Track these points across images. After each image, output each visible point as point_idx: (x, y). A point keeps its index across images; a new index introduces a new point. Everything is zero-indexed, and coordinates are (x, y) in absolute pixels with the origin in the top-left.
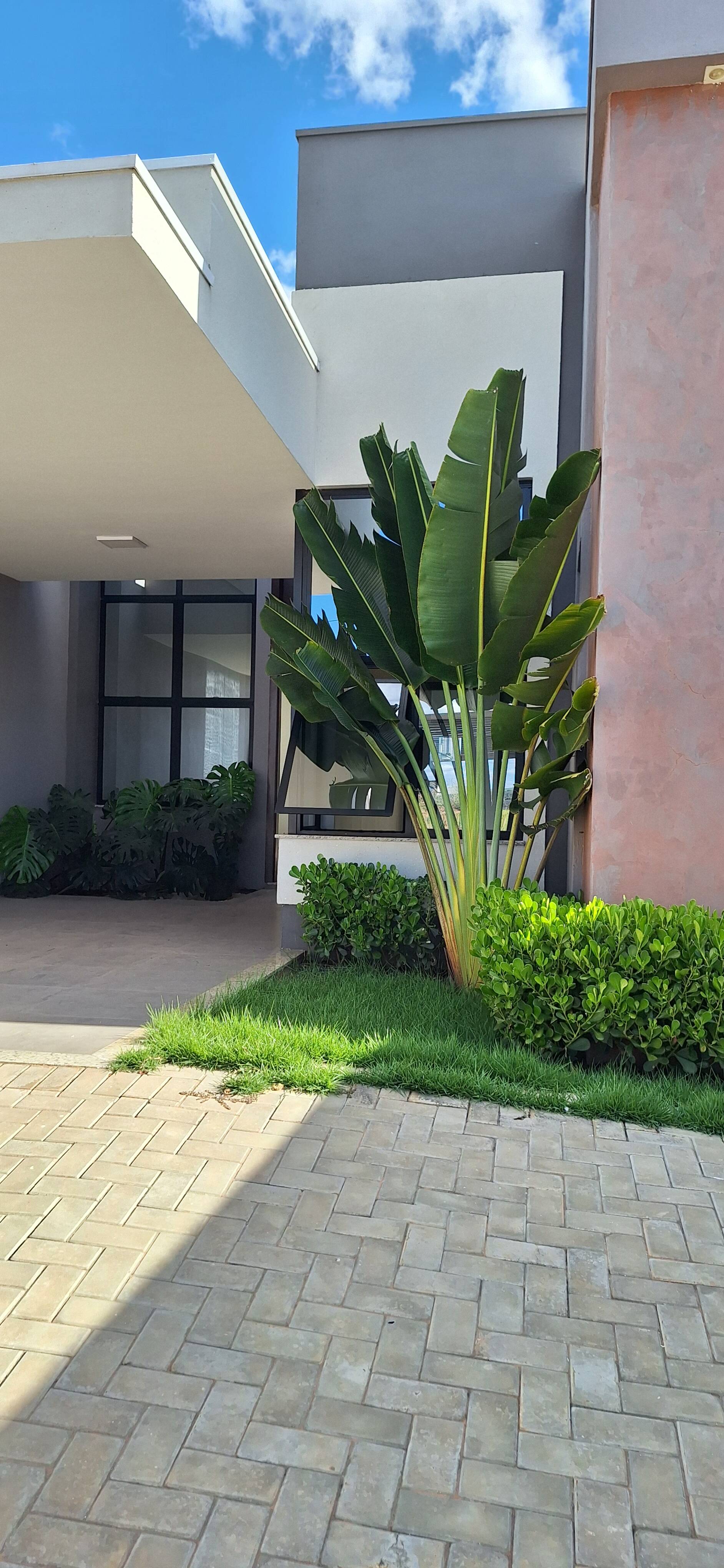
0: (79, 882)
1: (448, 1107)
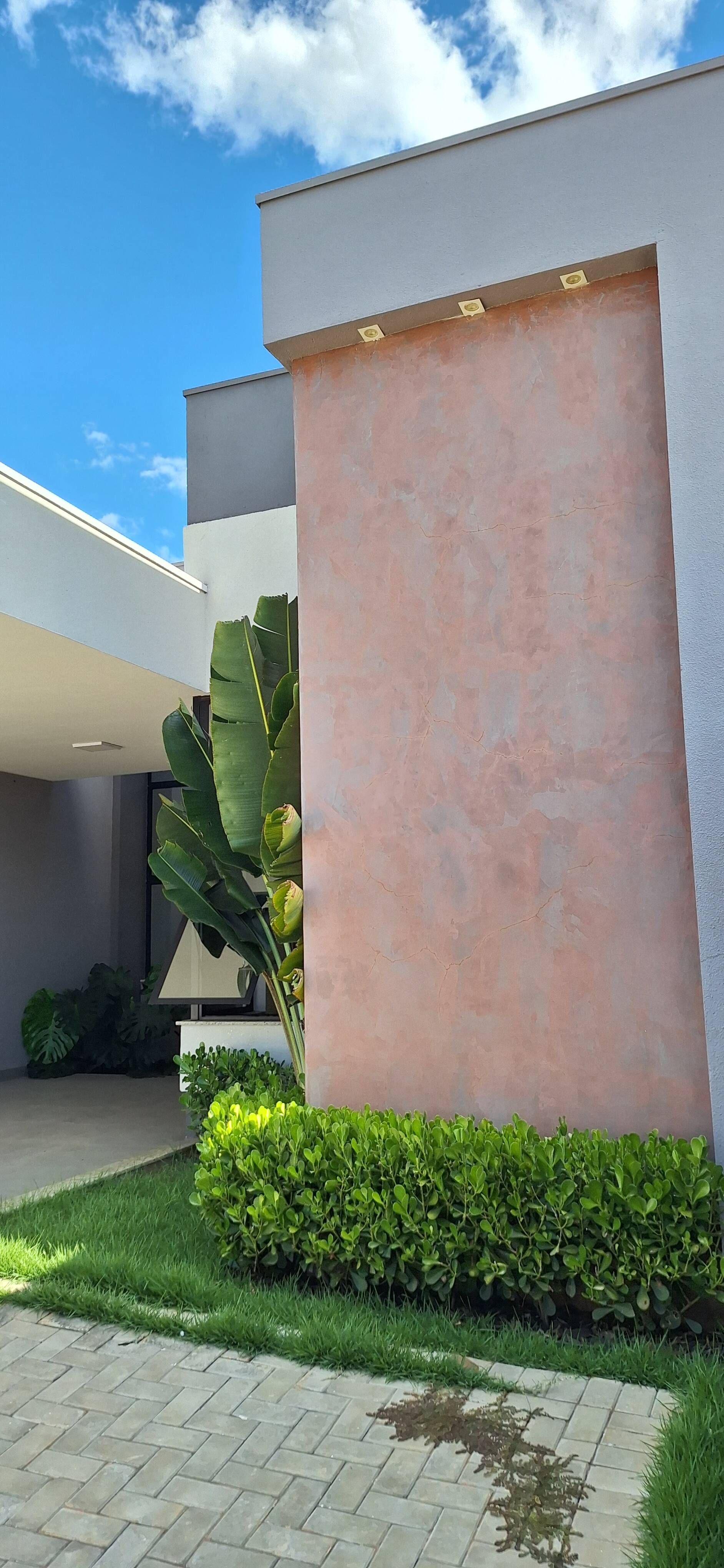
0: (102, 1060)
1: (70, 1330)
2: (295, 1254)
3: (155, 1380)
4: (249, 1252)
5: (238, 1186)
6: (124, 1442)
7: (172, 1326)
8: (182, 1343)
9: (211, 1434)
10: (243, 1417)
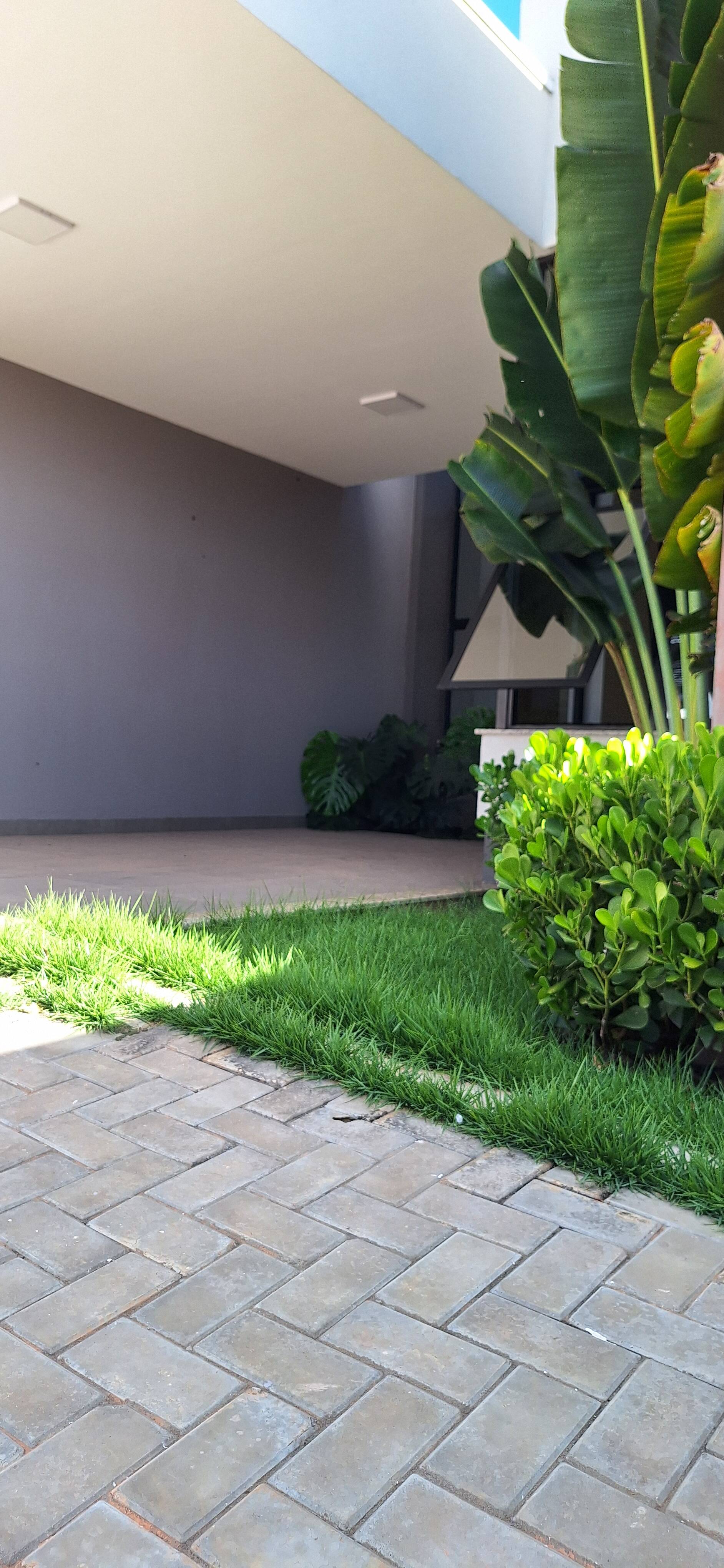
1: (253, 1078)
2: (689, 1012)
3: (395, 1202)
4: (592, 1001)
5: (577, 879)
6: (300, 1337)
7: (440, 1101)
8: (459, 1137)
9: (514, 1365)
10: (595, 1334)
